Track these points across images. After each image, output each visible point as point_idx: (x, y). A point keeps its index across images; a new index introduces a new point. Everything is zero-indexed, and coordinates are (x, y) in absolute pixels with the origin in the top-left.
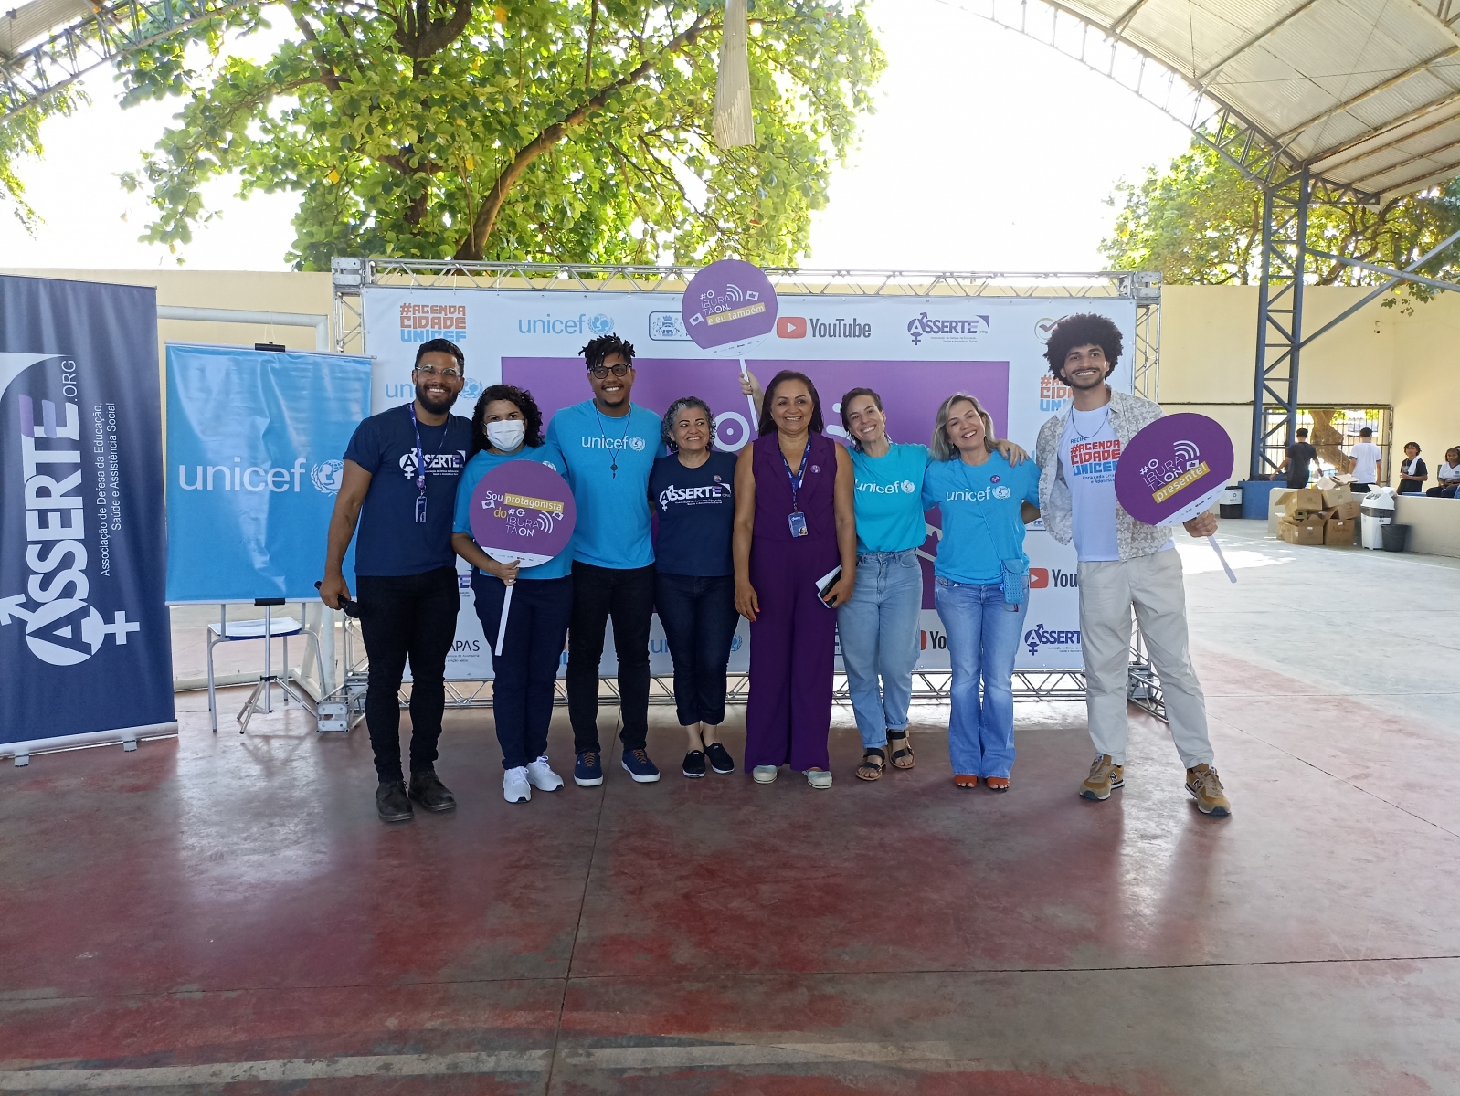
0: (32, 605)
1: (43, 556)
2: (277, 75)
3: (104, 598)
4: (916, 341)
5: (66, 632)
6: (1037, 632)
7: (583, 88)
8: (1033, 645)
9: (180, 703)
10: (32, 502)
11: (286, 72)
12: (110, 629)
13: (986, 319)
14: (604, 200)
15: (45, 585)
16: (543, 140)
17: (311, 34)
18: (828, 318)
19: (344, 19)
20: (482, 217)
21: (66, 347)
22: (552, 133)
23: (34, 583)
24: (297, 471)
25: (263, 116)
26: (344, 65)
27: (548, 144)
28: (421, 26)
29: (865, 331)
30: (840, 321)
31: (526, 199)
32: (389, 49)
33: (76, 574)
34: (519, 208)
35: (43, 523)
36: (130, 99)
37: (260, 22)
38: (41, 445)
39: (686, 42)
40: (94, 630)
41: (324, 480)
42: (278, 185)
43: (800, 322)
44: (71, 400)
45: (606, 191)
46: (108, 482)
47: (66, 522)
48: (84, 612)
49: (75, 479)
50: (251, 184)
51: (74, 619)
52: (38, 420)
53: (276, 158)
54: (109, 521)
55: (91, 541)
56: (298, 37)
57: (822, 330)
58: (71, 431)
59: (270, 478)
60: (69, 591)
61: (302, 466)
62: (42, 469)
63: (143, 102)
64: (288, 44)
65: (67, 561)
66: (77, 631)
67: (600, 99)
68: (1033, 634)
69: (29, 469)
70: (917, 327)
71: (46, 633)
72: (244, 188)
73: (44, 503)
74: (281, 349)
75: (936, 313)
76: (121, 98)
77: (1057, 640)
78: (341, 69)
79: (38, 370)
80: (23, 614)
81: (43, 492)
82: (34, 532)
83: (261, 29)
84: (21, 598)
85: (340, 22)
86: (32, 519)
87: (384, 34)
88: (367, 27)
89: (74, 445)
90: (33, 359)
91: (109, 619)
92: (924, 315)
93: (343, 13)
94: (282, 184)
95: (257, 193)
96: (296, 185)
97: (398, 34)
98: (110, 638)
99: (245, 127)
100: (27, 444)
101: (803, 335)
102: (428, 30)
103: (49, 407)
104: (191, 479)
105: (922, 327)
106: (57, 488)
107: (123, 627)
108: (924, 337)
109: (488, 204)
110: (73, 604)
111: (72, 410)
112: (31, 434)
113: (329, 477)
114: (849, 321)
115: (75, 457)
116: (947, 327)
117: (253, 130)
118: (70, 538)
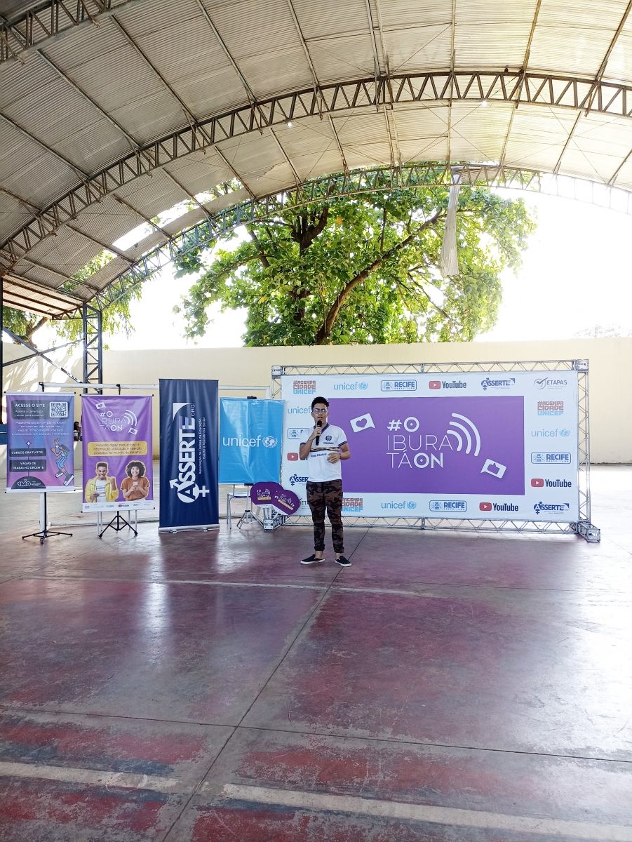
0: (180, 483)
1: (183, 467)
2: (240, 257)
3: (200, 482)
4: (485, 389)
5: (188, 492)
6: (539, 505)
7: (379, 252)
8: (538, 510)
9: (220, 521)
10: (181, 450)
11: (244, 255)
12: (201, 491)
13: (514, 380)
14: (390, 302)
15: (183, 477)
16: (360, 277)
17: (255, 237)
18: (449, 381)
19: (270, 228)
20: (330, 316)
21: (192, 401)
22: (364, 274)
23: (180, 475)
24: (258, 440)
25: (233, 276)
26: (269, 249)
27: (362, 279)
28: (304, 229)
29: (464, 385)
30: (454, 382)
31: (352, 304)
32: (289, 240)
33: (192, 473)
34: (348, 309)
35: (184, 457)
36: (179, 275)
37: (233, 234)
38: (184, 431)
39: (432, 224)
40: (196, 492)
41: (267, 443)
42: (238, 305)
43: (438, 383)
44: (193, 417)
45: (392, 297)
46: (202, 443)
47: (190, 456)
48: (193, 486)
49: (193, 442)
50: (226, 306)
51: (191, 488)
52: (184, 424)
53: (238, 294)
54: (202, 456)
55: (196, 462)
56: (249, 239)
57: (446, 385)
58: (192, 427)
59: (250, 442)
60: (190, 479)
61: (260, 438)
62: (184, 439)
63: (184, 276)
64: (245, 242)
65: (190, 469)
66: (191, 492)
67: (387, 255)
68: (538, 506)
69: (181, 439)
70: (485, 383)
71: (183, 492)
72: (222, 307)
73: (184, 450)
74: (255, 398)
75: (493, 378)
76: (175, 274)
77: (548, 509)
78: (267, 251)
79: (184, 408)
80: (177, 485)
81: (184, 446)
82: (181, 459)
83: (233, 238)
84: (177, 480)
85: (267, 229)
86: (181, 455)
87: (287, 233)
88: (280, 230)
89: (193, 431)
90: (183, 404)
91: (201, 488)
92: (488, 379)
93: (269, 226)
94: (240, 305)
95: (229, 310)
96: (246, 305)
97: (293, 233)
98: (201, 494)
99: (225, 281)
100: (181, 431)
101: (439, 388)
102: (307, 230)
103: (187, 419)
104: (226, 442)
105: (487, 383)
106: (188, 445)
107: (205, 491)
108: (488, 387)
109: (333, 309)
110: (191, 483)
111: (193, 420)
112: (182, 428)
113: (268, 442)
114: (458, 382)
115: (193, 435)
116: (497, 383)
117: (228, 282)
118: (191, 461)
